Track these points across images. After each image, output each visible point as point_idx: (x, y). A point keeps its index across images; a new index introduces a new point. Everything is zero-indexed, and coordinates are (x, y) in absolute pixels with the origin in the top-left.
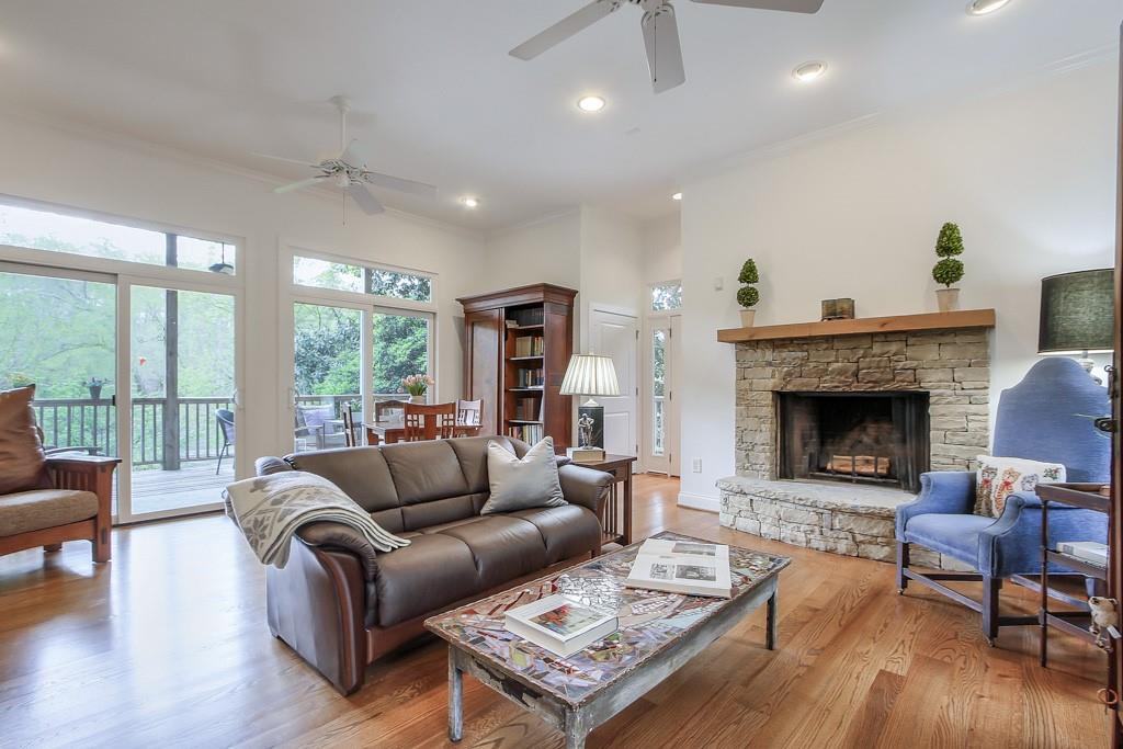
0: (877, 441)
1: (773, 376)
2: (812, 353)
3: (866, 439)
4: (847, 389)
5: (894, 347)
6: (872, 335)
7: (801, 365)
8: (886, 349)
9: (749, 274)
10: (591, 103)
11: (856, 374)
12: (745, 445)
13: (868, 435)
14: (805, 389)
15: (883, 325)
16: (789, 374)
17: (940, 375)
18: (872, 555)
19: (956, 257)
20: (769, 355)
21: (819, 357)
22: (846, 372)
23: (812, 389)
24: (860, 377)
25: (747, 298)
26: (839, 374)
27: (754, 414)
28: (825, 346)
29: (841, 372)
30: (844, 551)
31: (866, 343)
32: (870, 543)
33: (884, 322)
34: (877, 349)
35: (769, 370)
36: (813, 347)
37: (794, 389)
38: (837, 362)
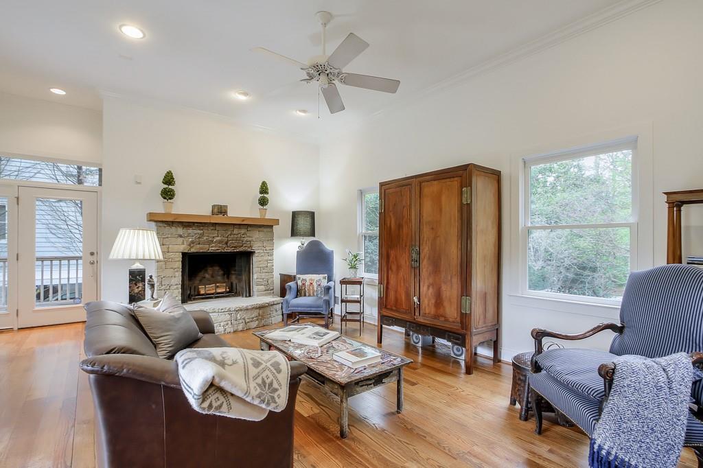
0: (212, 277)
1: (183, 244)
2: (206, 231)
3: (207, 276)
4: (223, 251)
5: (243, 231)
6: (234, 225)
7: (199, 238)
8: (240, 232)
9: (169, 179)
10: (132, 32)
11: (226, 243)
12: (164, 287)
13: (208, 274)
14: (201, 251)
15: (243, 221)
16: (193, 242)
17: (259, 244)
18: (251, 327)
19: (265, 195)
20: (180, 231)
21: (209, 234)
22: (223, 242)
23: (205, 251)
24: (228, 244)
25: (168, 194)
26: (219, 243)
27: (171, 266)
28: (212, 228)
29: (220, 242)
30: (241, 329)
31: (231, 228)
32: (251, 321)
33: (244, 219)
34: (236, 231)
35: (180, 240)
36: (206, 228)
37: (195, 251)
38: (218, 237)
